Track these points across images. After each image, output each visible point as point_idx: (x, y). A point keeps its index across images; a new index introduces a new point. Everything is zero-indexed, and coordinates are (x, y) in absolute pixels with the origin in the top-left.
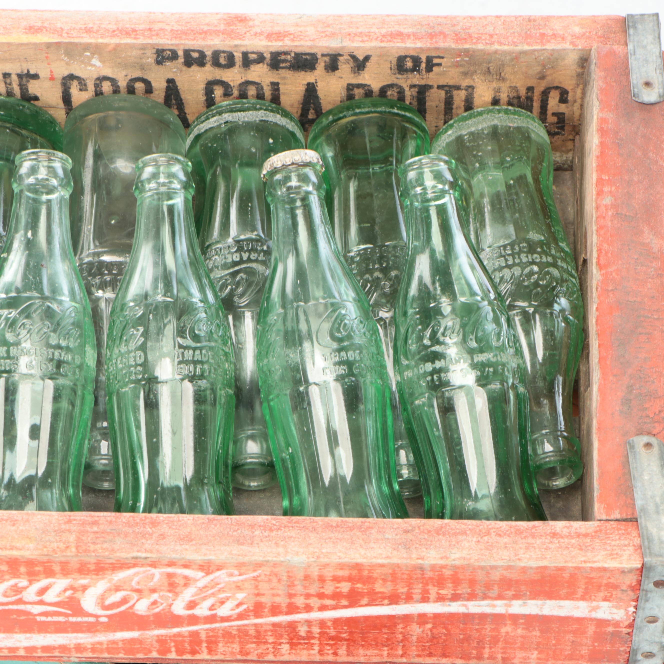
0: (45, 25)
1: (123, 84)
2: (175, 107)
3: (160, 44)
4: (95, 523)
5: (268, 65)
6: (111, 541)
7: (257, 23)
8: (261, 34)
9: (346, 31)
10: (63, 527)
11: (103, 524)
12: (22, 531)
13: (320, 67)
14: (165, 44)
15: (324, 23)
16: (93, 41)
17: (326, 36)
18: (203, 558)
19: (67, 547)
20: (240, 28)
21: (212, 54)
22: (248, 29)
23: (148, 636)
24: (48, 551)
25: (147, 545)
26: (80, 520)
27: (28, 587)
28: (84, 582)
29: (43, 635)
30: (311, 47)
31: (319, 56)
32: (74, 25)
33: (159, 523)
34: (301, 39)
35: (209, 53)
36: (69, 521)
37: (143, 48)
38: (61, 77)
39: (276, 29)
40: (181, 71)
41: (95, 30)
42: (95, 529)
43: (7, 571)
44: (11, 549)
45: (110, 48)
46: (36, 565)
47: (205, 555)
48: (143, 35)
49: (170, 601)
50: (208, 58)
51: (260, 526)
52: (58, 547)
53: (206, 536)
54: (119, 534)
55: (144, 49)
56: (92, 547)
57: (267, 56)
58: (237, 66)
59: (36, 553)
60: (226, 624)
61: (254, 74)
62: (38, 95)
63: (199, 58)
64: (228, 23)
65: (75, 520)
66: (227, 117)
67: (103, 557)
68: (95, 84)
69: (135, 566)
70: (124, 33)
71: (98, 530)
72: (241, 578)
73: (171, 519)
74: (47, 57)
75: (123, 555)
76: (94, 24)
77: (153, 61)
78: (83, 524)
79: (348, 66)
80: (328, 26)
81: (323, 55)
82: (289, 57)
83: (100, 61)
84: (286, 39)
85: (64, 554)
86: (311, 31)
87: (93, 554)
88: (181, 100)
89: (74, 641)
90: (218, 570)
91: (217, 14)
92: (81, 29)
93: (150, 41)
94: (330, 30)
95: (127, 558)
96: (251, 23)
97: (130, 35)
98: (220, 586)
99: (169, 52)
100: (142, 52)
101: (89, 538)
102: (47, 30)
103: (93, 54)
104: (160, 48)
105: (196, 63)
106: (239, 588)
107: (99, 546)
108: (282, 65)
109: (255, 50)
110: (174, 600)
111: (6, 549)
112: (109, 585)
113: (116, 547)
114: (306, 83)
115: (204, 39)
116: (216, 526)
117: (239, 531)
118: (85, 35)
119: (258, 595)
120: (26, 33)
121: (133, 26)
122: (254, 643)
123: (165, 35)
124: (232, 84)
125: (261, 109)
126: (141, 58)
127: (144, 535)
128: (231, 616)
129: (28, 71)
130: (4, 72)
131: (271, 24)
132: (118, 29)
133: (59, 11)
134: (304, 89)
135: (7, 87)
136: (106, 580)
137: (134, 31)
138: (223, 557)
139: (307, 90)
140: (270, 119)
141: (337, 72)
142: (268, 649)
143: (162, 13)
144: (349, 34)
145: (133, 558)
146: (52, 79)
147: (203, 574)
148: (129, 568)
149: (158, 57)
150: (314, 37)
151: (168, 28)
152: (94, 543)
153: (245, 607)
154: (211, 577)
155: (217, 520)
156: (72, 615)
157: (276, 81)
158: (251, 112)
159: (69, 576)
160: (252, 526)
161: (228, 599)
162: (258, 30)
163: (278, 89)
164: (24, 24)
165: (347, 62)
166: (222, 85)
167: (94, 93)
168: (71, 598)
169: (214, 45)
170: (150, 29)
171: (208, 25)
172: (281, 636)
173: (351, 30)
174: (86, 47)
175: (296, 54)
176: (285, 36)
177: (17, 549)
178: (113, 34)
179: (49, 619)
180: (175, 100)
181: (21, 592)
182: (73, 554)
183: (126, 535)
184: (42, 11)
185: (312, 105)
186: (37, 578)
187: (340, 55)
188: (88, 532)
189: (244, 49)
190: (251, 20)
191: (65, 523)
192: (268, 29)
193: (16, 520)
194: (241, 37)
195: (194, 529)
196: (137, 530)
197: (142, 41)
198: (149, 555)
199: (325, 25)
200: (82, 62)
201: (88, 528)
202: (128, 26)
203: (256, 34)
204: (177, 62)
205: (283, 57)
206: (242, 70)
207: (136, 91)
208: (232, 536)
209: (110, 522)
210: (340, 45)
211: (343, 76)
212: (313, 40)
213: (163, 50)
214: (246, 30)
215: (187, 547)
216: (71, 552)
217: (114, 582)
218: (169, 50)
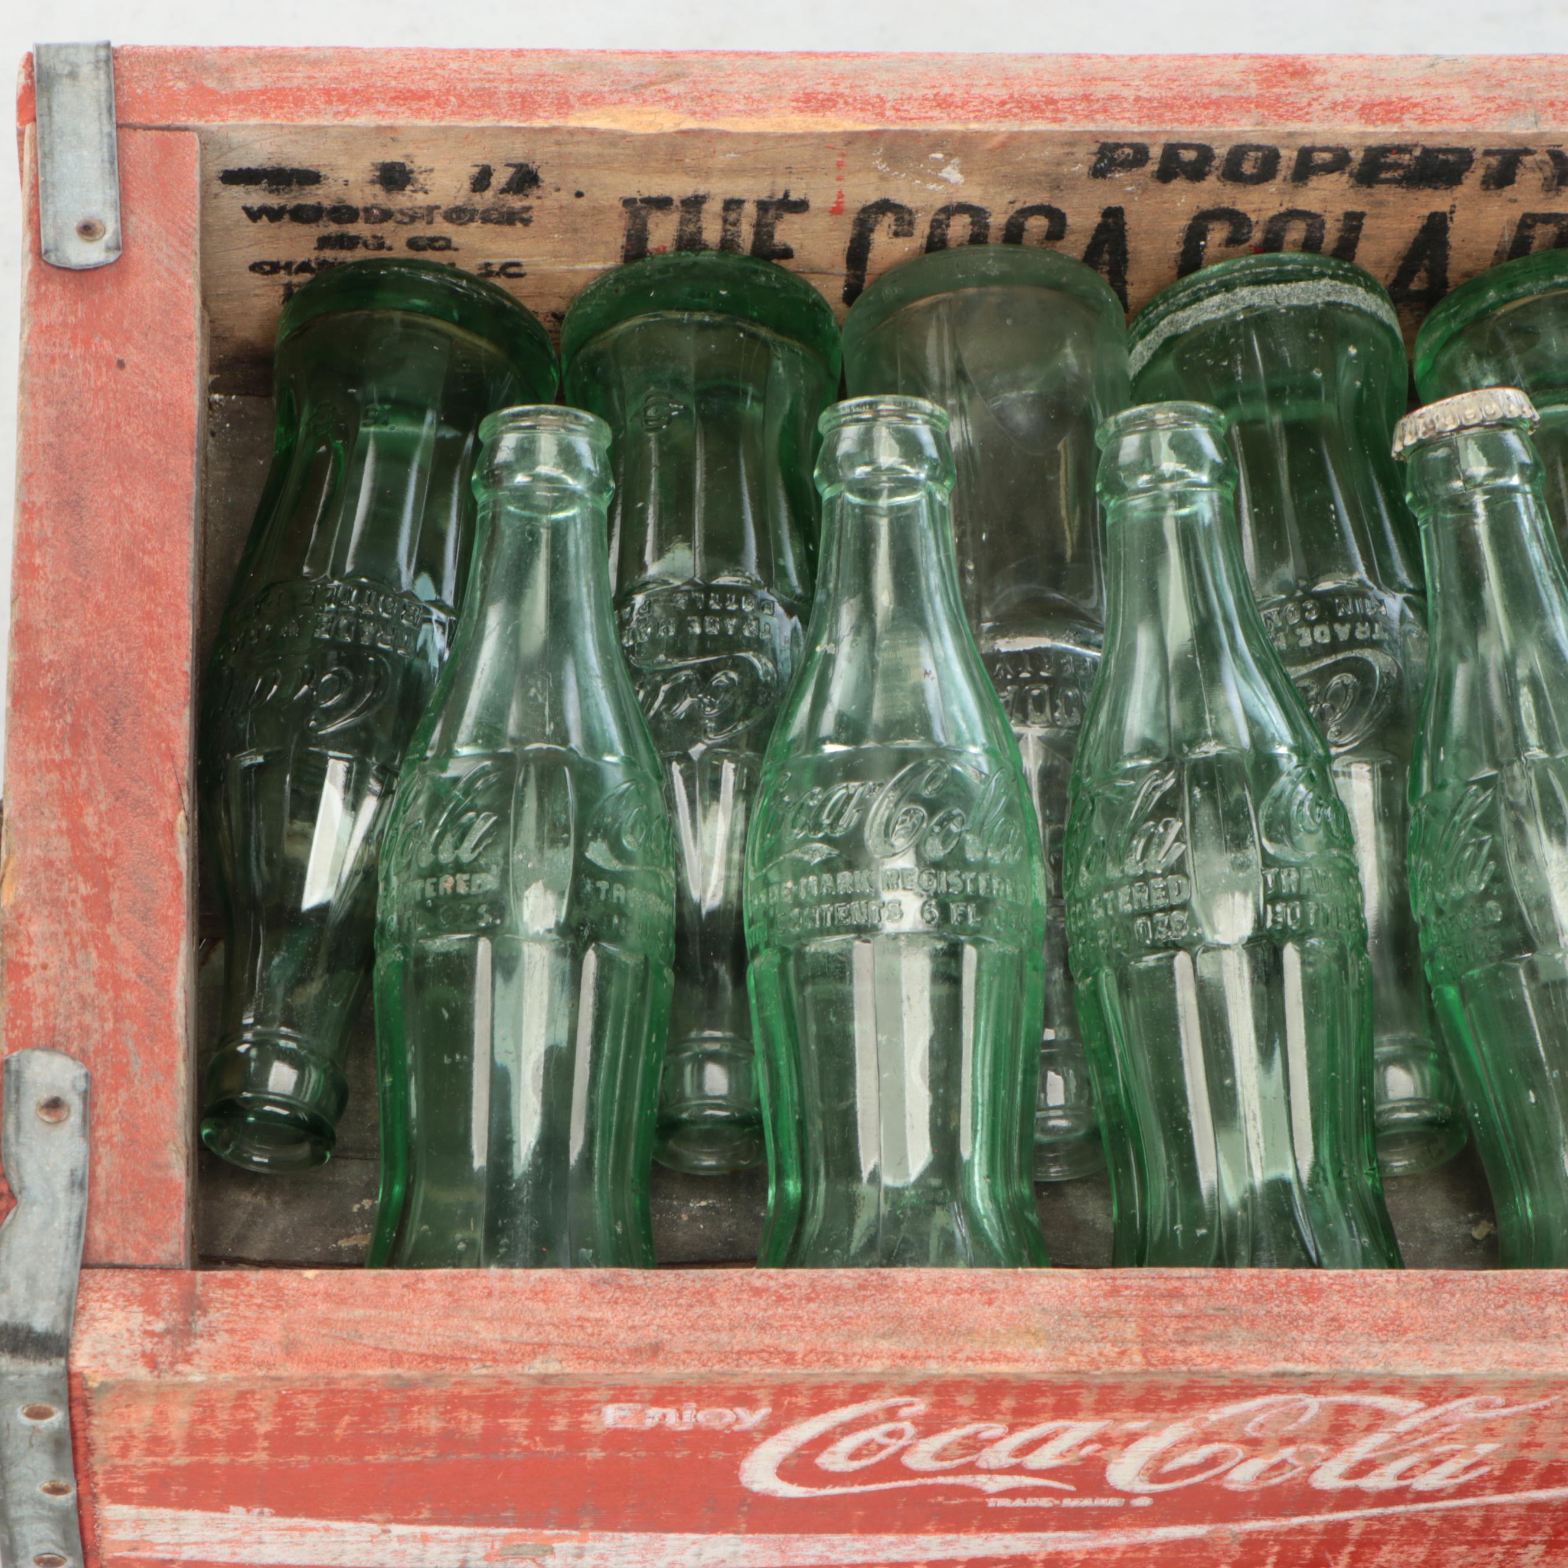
0: (841, 89)
1: (998, 220)
2: (1106, 268)
3: (1115, 133)
4: (1175, 1294)
5: (1351, 175)
6: (1221, 1337)
7: (1332, 78)
8: (1346, 105)
9: (1545, 95)
10: (1103, 1304)
11: (1193, 1295)
12: (1012, 1315)
13: (1472, 180)
14: (1126, 133)
15: (1488, 77)
16: (957, 127)
17: (1499, 108)
18: (1436, 1371)
19: (1123, 1353)
20: (1294, 91)
21: (1230, 153)
22: (1315, 94)
23: (1228, 1534)
24: (1079, 1362)
25: (1304, 1345)
26: (1140, 1289)
27: (1001, 1438)
28: (1134, 1426)
29: (984, 1535)
30: (1464, 136)
31: (1477, 155)
32: (908, 91)
33: (1321, 1291)
34: (1441, 118)
35: (1221, 151)
36: (1115, 1292)
37: (1073, 140)
38: (859, 206)
39: (1381, 93)
40: (1145, 191)
41: (958, 99)
42: (1179, 1308)
43: (970, 1408)
44: (996, 1360)
45: (995, 142)
46: (1043, 1394)
47: (1441, 1364)
48: (1073, 112)
49: (1317, 1461)
50: (1216, 163)
51: (1554, 1294)
52: (1100, 1354)
53: (1437, 1320)
54: (1236, 1321)
55: (1071, 144)
56: (1180, 1353)
57: (1357, 155)
58: (1280, 177)
59: (1052, 1367)
60: (1422, 1506)
61: (1312, 194)
62: (794, 246)
63: (1197, 161)
64: (1266, 80)
65: (1127, 1287)
66: (1247, 295)
67: (1207, 1373)
68: (934, 221)
69: (1270, 1390)
70: (1027, 106)
71: (1187, 1312)
72: (1505, 1411)
73: (1348, 1282)
74: (840, 165)
75: (1253, 1368)
76: (954, 86)
77: (1086, 170)
78: (1147, 1296)
79: (1539, 175)
80: (1501, 85)
81: (1488, 153)
82: (1407, 157)
83: (961, 172)
84: (1406, 116)
85: (1117, 1369)
86: (1461, 96)
87: (1184, 1368)
88: (1125, 252)
89: (1050, 1548)
90: (1461, 1396)
91: (1236, 57)
92: (925, 98)
93: (1091, 127)
94: (1506, 93)
95: (1259, 1377)
96: (1319, 79)
97: (1042, 111)
98: (1448, 1429)
99: (1127, 151)
100: (1067, 150)
101: (1170, 1331)
102: (846, 103)
103: (949, 156)
104: (1111, 141)
105: (1185, 173)
106: (1489, 1432)
107: (1195, 1348)
108: (1383, 176)
109: (1332, 144)
110: (1326, 1460)
111: (983, 1360)
112: (1191, 1430)
113: (1235, 1351)
114: (1426, 212)
115: (1215, 120)
116: (1453, 1295)
117: (1509, 1307)
118: (936, 113)
119: (1528, 1445)
120: (801, 111)
121: (1046, 90)
122: (1468, 1543)
123: (1124, 110)
124: (1253, 218)
125: (1321, 275)
126: (1059, 164)
127: (1293, 1320)
128: (1440, 1490)
129: (786, 195)
130: (728, 197)
131: (1366, 81)
132: (1011, 97)
133: (865, 55)
134: (1419, 226)
135: (725, 231)
136: (1189, 1422)
137: (1051, 101)
138: (1481, 1369)
139: (1424, 230)
140: (1345, 299)
141: (1508, 188)
142: (1491, 1555)
143: (1107, 57)
144: (1552, 104)
145: (1276, 1375)
146: (837, 210)
147: (1422, 1405)
148: (1254, 1396)
149: (1100, 160)
150: (1471, 110)
151: (1129, 93)
152: (1182, 1342)
153: (1484, 1470)
154: (1438, 1410)
155: (1453, 1281)
156: (1071, 1495)
157: (1358, 209)
158: (1302, 284)
159: (1108, 1415)
160: (1537, 1294)
161: (1453, 1455)
162: (1340, 98)
163: (1358, 228)
164: (792, 87)
165: (1540, 166)
166: (1230, 220)
167: (924, 241)
168: (1089, 1460)
169: (1239, 134)
170: (1086, 98)
171: (1220, 84)
172: (1537, 1529)
173: (1555, 93)
174: (939, 141)
175: (1426, 151)
176: (1403, 110)
177: (1009, 1359)
178: (1003, 108)
179: (1019, 1503)
180: (1110, 253)
181: (979, 1450)
182: (1137, 1369)
183: (1253, 1322)
184: (828, 55)
185: (1426, 262)
186: (1033, 1420)
187: (1528, 152)
188: (1163, 1316)
189: (1306, 142)
190: (1317, 71)
191: (1107, 1295)
192: (1362, 95)
193: (993, 1291)
194: (1301, 113)
195: (1404, 1305)
196: (1276, 1310)
197: (1070, 125)
198: (1313, 1368)
199: (1493, 81)
200: (920, 174)
201: (1162, 1306)
202: (1034, 89)
203: (1334, 106)
204: (1140, 171)
205: (1392, 158)
206: (1289, 187)
207: (1025, 235)
208: (1495, 1319)
209: (1210, 1292)
210: (1534, 130)
211: (1520, 197)
212: (1468, 120)
213: (1118, 146)
214: (1309, 96)
215: (1397, 1346)
216: (1132, 1363)
217: (1205, 1425)
218: (1131, 146)
